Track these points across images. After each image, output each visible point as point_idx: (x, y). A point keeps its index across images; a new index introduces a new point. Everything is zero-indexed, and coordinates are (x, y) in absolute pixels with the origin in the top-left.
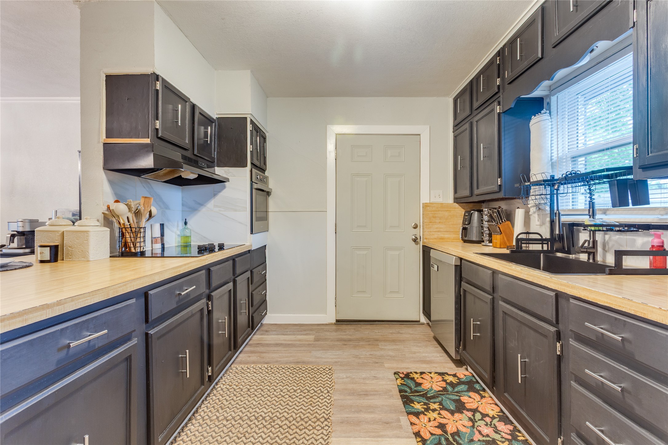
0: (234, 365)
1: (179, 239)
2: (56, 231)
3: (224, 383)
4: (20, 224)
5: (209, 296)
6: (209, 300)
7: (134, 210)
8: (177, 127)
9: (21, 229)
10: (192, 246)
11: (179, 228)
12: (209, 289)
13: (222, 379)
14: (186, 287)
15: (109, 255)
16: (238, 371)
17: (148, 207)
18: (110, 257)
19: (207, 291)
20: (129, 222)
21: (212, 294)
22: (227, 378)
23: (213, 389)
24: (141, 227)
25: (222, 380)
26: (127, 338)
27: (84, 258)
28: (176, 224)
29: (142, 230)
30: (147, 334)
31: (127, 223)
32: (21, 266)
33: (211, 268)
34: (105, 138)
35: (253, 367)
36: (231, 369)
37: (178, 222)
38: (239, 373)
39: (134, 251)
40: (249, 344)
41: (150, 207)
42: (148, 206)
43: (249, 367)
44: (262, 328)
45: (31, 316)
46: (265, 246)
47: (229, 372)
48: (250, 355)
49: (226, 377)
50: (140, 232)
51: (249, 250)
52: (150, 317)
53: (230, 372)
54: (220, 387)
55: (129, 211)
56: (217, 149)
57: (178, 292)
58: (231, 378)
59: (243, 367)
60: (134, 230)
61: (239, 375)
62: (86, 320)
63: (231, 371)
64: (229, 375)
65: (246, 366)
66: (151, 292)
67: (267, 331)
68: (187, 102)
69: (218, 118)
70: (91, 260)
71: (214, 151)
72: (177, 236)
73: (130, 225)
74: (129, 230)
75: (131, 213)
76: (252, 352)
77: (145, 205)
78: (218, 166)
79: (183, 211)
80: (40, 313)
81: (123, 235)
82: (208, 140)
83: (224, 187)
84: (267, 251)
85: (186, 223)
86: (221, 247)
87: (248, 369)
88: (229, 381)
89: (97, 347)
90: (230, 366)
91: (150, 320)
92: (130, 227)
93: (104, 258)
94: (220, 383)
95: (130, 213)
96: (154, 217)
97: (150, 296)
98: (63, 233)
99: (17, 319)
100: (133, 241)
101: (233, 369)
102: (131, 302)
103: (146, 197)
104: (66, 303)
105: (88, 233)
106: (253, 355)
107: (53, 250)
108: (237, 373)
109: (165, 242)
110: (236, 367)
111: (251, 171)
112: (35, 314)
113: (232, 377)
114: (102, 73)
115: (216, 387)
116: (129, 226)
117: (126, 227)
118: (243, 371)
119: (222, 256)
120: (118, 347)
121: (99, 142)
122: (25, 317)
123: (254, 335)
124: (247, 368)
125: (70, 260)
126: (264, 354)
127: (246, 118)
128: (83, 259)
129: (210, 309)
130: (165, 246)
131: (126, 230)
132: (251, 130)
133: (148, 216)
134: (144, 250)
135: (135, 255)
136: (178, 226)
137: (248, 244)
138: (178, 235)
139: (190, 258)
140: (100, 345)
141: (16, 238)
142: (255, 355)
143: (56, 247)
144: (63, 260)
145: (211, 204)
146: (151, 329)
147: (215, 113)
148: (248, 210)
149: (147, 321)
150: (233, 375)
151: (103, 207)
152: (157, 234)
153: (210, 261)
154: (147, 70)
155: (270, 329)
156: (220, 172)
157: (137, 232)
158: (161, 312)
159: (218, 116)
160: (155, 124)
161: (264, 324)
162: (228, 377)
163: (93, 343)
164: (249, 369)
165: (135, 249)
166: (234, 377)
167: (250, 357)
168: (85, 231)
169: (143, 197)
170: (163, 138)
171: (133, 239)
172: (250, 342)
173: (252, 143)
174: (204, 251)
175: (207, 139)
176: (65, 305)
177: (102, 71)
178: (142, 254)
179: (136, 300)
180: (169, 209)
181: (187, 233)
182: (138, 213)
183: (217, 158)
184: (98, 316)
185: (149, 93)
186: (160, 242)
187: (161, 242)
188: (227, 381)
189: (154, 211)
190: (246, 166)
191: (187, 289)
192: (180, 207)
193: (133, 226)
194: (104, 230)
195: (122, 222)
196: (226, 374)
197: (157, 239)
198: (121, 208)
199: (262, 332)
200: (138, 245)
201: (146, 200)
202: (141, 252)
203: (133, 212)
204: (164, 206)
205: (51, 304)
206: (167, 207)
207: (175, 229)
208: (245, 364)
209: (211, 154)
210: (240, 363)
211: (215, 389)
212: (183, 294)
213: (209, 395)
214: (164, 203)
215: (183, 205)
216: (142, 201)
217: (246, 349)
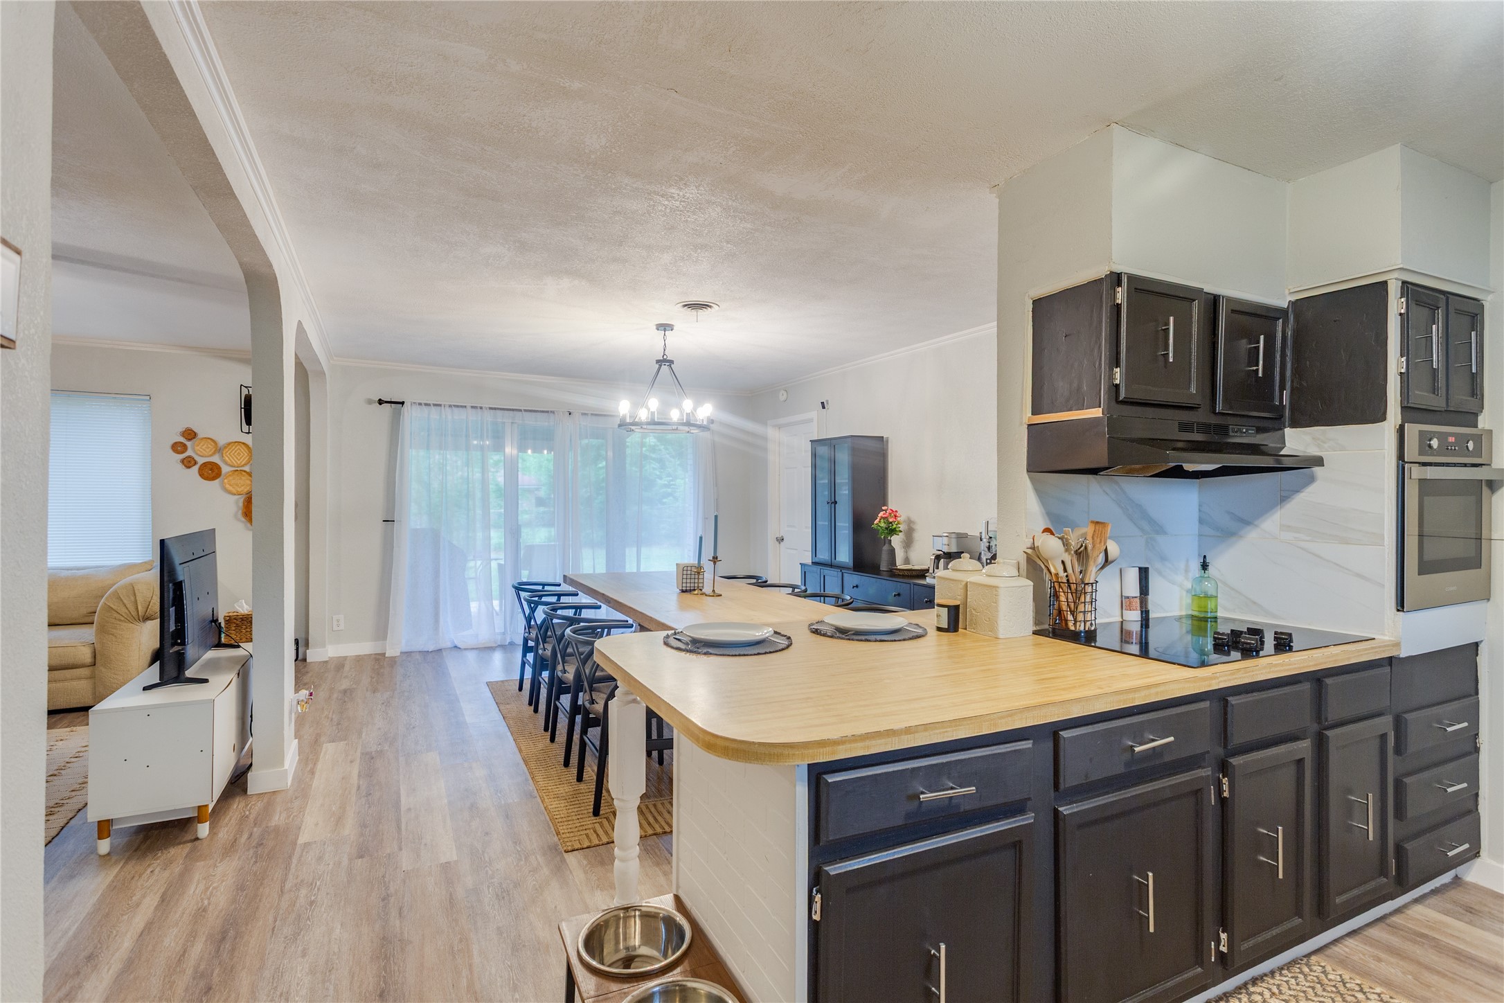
0: (1320, 960)
1: (1187, 600)
2: (959, 581)
3: (1275, 990)
4: (945, 540)
5: (1223, 764)
6: (1223, 772)
7: (1073, 548)
8: (1165, 367)
9: (946, 549)
10: (1219, 620)
11: (1191, 575)
12: (1225, 746)
13: (1273, 977)
14: (1151, 733)
15: (1032, 628)
16: (1326, 981)
17: (1100, 542)
18: (1035, 633)
19: (1220, 751)
20: (1065, 570)
21: (1231, 760)
22: (1287, 982)
23: (1240, 988)
24: (1086, 582)
25: (1271, 981)
26: (1016, 809)
27: (991, 631)
28: (1182, 565)
29: (1089, 589)
30: (1056, 812)
31: (1062, 574)
32: (915, 634)
33: (1229, 699)
34: (1030, 415)
35: (1379, 995)
36: (1308, 965)
37: (1187, 561)
38: (1329, 989)
39: (1072, 628)
40: (1388, 921)
41: (1105, 543)
42: (1101, 540)
43: (1366, 989)
44: (1454, 894)
45: (874, 742)
46: (1476, 645)
47: (1298, 970)
48: (1382, 955)
49: (1285, 979)
50: (1085, 593)
51: (1391, 658)
52: (1061, 780)
53: (1302, 972)
54: (1261, 994)
55: (1067, 550)
56: (1292, 382)
57: (1130, 743)
58: (1298, 988)
59: (1346, 977)
60: (1073, 587)
61: (1325, 994)
62: (947, 762)
63: (1306, 970)
64: (1296, 978)
65: (1359, 982)
66: (1065, 734)
67: (1469, 910)
68: (1194, 300)
69: (1294, 304)
70: (1001, 636)
71: (1282, 388)
72: (1184, 593)
73: (1067, 576)
74: (1065, 587)
75: (1070, 554)
76: (1391, 950)
77: (1095, 538)
78: (1295, 424)
79: (1200, 535)
80: (884, 740)
81: (1056, 595)
82: (1258, 370)
83: (1312, 479)
84: (1483, 661)
85: (1205, 566)
86: (1284, 644)
87: (1361, 990)
88: (1292, 993)
89: (962, 810)
90: (1308, 955)
91: (1062, 787)
92: (1068, 580)
93: (1022, 635)
94: (1264, 985)
95: (1067, 554)
96: (1112, 562)
97: (1062, 742)
98: (967, 583)
99: (859, 744)
100: (1073, 609)
101: (1314, 968)
102: (1025, 747)
103: (1097, 523)
104: (917, 732)
105: (997, 589)
106: (1392, 960)
107: (953, 612)
108: (1322, 985)
109: (1150, 607)
110: (1323, 967)
111: (1401, 431)
112: (879, 742)
113: (1304, 989)
114: (1026, 298)
115: (1252, 989)
116: (1065, 580)
117: (1060, 580)
118: (1342, 989)
119: (1269, 673)
120: (1000, 818)
121: (1021, 424)
122: (867, 743)
123: (1416, 901)
124: (1357, 988)
125: (974, 631)
126: (1436, 977)
127: (1385, 283)
128: (990, 633)
129: (1226, 794)
130: (1151, 615)
131: (1060, 586)
132: (1401, 314)
133: (1101, 558)
134: (1093, 628)
135: (1074, 637)
136: (1187, 571)
137: (1387, 638)
138: (1188, 591)
139: (1176, 666)
140: (968, 808)
141: (942, 560)
142: (1401, 963)
143: (957, 607)
144: (966, 629)
145: (1272, 523)
146: (1067, 805)
147: (1287, 292)
148: (1386, 543)
149: (1056, 786)
150: (1307, 984)
151: (1027, 540)
152: (1133, 589)
153: (1225, 681)
154: (1100, 271)
155: (1487, 909)
156: (1297, 441)
157: (1079, 590)
158: (1086, 776)
159: (1293, 298)
160: (1111, 376)
161: (1467, 884)
162: (1293, 981)
163: (956, 801)
164: (1365, 993)
165: (1075, 624)
166: (1310, 990)
167: (1379, 960)
168: (994, 587)
169: (1092, 522)
170: (1128, 400)
171: (1072, 605)
172: (1395, 919)
173: (1405, 351)
174: (1228, 646)
175: (1255, 368)
176: (916, 734)
177: (1027, 295)
178: (1089, 638)
179: (1033, 744)
180: (1165, 533)
181: (1209, 586)
182: (1082, 555)
183: (1291, 404)
184: (965, 759)
185: (1102, 315)
186: (1139, 608)
187: (1141, 607)
188: (1284, 988)
189: (1113, 548)
190: (1382, 417)
191: (1153, 740)
192: (1192, 527)
193: (1073, 579)
194: (1020, 585)
195: (1053, 570)
196: (1288, 969)
197: (1132, 600)
198: (1052, 546)
199: (1449, 906)
200: (1080, 617)
201: (1097, 528)
202: (1086, 632)
203: (1072, 552)
204: (1153, 527)
205: (898, 730)
206: (1159, 529)
207: (1180, 578)
208: (1358, 974)
209: (1272, 399)
210: (1343, 962)
211: (1247, 993)
212: (1137, 749)
213: (1227, 997)
214: (1152, 522)
215: (1201, 521)
216: (1090, 530)
217: (1374, 932)
